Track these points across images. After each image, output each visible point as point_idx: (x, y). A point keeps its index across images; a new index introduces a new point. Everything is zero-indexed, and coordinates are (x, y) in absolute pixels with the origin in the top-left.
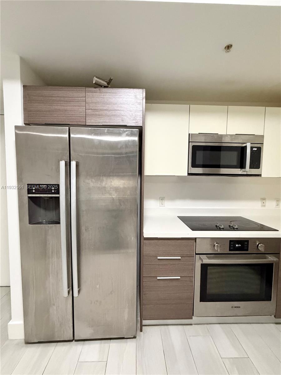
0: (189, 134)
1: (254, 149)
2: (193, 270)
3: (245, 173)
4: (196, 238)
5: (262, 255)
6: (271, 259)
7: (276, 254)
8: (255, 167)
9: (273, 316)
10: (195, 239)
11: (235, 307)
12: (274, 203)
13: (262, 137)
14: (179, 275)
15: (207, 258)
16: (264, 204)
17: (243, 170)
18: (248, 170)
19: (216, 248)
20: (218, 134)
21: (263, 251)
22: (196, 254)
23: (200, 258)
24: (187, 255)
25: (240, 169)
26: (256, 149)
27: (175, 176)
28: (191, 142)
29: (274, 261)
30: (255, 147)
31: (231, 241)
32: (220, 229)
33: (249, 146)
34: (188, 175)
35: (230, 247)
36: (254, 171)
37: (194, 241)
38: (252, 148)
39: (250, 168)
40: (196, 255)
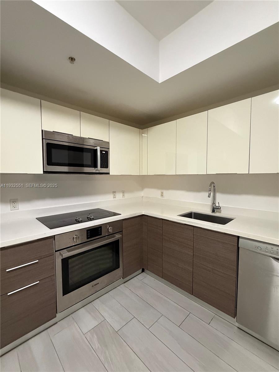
0: (42, 131)
1: (103, 152)
2: (54, 268)
3: (98, 172)
4: (55, 235)
5: (111, 235)
6: (118, 236)
7: (120, 232)
8: (105, 167)
9: (122, 278)
10: (53, 237)
11: (95, 285)
12: (121, 195)
13: (108, 143)
14: (38, 279)
15: (67, 251)
16: (114, 196)
17: (96, 169)
18: (99, 169)
19: (75, 240)
20: (72, 135)
21: (112, 232)
22: (56, 251)
23: (60, 254)
24: (46, 255)
25: (94, 168)
26: (104, 152)
27: (27, 174)
28: (45, 139)
29: (119, 237)
30: (104, 151)
31: (87, 231)
32: (79, 222)
33: (99, 149)
34: (44, 173)
35: (87, 236)
36: (104, 170)
37: (53, 239)
38: (101, 151)
39: (101, 167)
40: (56, 253)
